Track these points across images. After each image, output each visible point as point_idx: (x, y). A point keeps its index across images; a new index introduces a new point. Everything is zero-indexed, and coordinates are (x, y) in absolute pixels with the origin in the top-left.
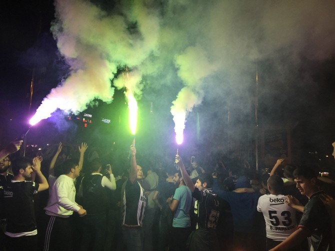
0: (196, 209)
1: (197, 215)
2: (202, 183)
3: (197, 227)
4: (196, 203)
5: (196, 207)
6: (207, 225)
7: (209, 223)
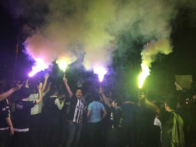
0: (112, 117)
1: (113, 120)
2: (115, 103)
3: (113, 127)
4: (112, 114)
5: (112, 116)
6: (118, 126)
7: (119, 125)
